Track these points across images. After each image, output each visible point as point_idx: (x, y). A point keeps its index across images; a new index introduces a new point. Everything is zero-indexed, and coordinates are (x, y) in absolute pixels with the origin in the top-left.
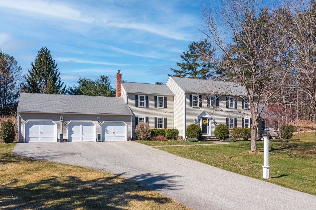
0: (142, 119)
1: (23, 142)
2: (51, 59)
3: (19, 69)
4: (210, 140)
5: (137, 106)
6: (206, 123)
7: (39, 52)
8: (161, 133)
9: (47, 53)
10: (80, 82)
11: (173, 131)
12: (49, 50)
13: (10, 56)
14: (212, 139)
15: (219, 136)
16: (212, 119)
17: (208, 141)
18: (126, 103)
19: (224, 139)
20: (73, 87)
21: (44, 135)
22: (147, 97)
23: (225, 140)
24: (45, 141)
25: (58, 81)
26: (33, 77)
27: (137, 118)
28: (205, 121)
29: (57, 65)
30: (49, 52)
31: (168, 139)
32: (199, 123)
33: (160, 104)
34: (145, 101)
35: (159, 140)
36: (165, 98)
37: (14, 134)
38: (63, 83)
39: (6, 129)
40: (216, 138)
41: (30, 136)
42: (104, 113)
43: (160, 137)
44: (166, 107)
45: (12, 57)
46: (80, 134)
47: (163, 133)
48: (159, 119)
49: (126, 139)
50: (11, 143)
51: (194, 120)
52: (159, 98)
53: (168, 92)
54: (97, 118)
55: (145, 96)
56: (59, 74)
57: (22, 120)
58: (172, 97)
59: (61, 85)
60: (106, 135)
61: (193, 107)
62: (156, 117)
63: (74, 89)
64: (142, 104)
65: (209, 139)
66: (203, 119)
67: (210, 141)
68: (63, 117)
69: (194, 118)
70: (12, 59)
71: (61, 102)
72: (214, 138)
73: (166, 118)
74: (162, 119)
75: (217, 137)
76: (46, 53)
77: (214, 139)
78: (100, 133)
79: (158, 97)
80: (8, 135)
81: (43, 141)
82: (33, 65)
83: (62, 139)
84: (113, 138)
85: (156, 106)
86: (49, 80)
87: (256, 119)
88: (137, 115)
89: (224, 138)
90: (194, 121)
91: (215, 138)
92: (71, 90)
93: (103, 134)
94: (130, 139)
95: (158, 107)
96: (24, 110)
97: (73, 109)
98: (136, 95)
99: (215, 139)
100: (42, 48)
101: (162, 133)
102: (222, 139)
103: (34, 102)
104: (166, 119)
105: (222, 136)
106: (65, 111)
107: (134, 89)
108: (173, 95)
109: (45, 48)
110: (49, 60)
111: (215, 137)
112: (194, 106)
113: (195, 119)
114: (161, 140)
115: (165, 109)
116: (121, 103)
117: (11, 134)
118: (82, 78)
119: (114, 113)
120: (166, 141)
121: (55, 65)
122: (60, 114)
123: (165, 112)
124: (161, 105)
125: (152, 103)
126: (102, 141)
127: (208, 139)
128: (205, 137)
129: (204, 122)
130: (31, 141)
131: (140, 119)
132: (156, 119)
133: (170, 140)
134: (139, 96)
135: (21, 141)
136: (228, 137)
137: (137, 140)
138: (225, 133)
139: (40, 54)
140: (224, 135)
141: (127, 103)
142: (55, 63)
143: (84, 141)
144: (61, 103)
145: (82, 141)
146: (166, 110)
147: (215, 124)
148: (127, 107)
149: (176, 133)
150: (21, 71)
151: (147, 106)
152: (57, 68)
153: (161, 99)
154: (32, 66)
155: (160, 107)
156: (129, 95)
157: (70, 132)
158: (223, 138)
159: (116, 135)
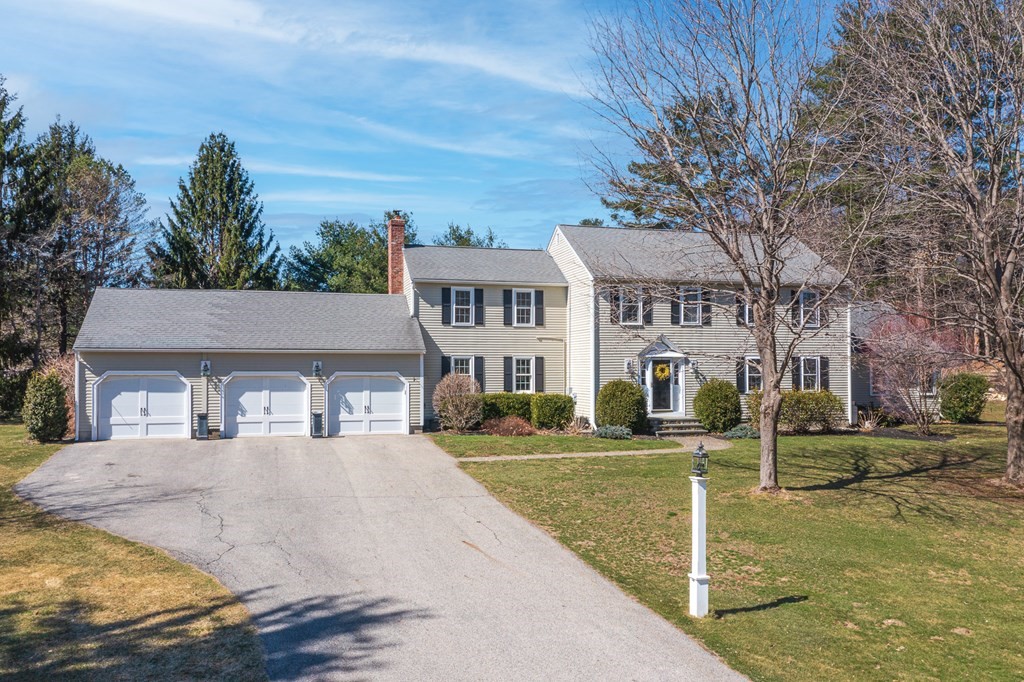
0: (462, 363)
1: (89, 439)
2: (238, 169)
3: (140, 201)
4: (676, 431)
5: (446, 321)
6: (666, 373)
7: (203, 146)
8: (519, 409)
9: (226, 149)
10: (322, 233)
11: (556, 403)
12: (230, 141)
13: (116, 166)
14: (682, 429)
15: (708, 417)
16: (687, 362)
17: (669, 434)
18: (412, 312)
19: (725, 429)
20: (303, 248)
21: (152, 418)
22: (479, 293)
23: (725, 434)
24: (156, 434)
25: (256, 231)
26: (182, 223)
27: (446, 361)
28: (662, 370)
29: (252, 186)
30: (233, 146)
31: (540, 429)
32: (643, 373)
33: (523, 314)
34: (472, 308)
35: (507, 433)
36: (539, 295)
37: (65, 414)
38: (271, 238)
39: (38, 401)
40: (697, 424)
41: (113, 420)
42: (336, 347)
43: (511, 421)
44: (540, 322)
45: (121, 167)
46: (260, 413)
47: (524, 408)
48: (518, 361)
49: (404, 429)
50: (56, 442)
51: (626, 366)
52: (518, 294)
53: (549, 275)
54: (315, 363)
55: (472, 290)
56: (260, 211)
57: (88, 374)
58: (561, 293)
59: (264, 244)
60: (343, 415)
61: (621, 323)
62: (508, 354)
63: (306, 254)
64: (462, 316)
65: (671, 431)
66: (656, 362)
67: (675, 434)
68: (208, 363)
69: (626, 361)
70: (120, 173)
71: (212, 314)
72: (692, 424)
73: (542, 358)
74: (528, 361)
75: (700, 421)
76: (222, 150)
77: (689, 427)
78: (324, 410)
79: (515, 291)
80: (45, 419)
81: (150, 436)
82: (183, 188)
83: (203, 429)
84: (365, 425)
85: (508, 322)
86: (229, 231)
87: (773, 384)
88: (446, 351)
89: (724, 423)
90: (626, 370)
91: (693, 427)
92: (298, 257)
93: (334, 411)
94: (418, 428)
95: (515, 324)
96: (95, 344)
97: (241, 336)
98: (443, 289)
99: (693, 430)
100: (212, 137)
101: (522, 408)
102: (716, 429)
103: (129, 316)
104: (540, 361)
105: (715, 418)
106: (216, 344)
107: (439, 268)
108: (565, 285)
109: (221, 134)
110: (232, 170)
111: (695, 421)
112: (624, 320)
113: (629, 364)
114: (512, 431)
115: (540, 330)
116: (397, 314)
117: (55, 416)
118: (331, 220)
119: (367, 346)
120: (530, 434)
121: (248, 185)
122: (202, 353)
123: (540, 339)
124: (523, 317)
125: (493, 313)
126: (330, 436)
127: (668, 428)
128: (660, 421)
129: (659, 373)
130: (117, 435)
131: (456, 361)
132: (508, 360)
133: (544, 432)
134: (454, 289)
135: (85, 435)
136: (737, 421)
137: (440, 430)
138: (726, 409)
139: (205, 152)
140: (724, 414)
141: (416, 314)
142: (247, 178)
143: (273, 434)
144: (210, 317)
145: (268, 435)
146: (540, 332)
147: (697, 377)
148: (411, 325)
149: (565, 407)
150: (145, 207)
151: (480, 321)
152: (253, 194)
153: (524, 298)
154: (181, 191)
155: (523, 322)
156: (423, 288)
157: (233, 408)
158: (721, 426)
159: (373, 416)
